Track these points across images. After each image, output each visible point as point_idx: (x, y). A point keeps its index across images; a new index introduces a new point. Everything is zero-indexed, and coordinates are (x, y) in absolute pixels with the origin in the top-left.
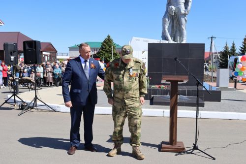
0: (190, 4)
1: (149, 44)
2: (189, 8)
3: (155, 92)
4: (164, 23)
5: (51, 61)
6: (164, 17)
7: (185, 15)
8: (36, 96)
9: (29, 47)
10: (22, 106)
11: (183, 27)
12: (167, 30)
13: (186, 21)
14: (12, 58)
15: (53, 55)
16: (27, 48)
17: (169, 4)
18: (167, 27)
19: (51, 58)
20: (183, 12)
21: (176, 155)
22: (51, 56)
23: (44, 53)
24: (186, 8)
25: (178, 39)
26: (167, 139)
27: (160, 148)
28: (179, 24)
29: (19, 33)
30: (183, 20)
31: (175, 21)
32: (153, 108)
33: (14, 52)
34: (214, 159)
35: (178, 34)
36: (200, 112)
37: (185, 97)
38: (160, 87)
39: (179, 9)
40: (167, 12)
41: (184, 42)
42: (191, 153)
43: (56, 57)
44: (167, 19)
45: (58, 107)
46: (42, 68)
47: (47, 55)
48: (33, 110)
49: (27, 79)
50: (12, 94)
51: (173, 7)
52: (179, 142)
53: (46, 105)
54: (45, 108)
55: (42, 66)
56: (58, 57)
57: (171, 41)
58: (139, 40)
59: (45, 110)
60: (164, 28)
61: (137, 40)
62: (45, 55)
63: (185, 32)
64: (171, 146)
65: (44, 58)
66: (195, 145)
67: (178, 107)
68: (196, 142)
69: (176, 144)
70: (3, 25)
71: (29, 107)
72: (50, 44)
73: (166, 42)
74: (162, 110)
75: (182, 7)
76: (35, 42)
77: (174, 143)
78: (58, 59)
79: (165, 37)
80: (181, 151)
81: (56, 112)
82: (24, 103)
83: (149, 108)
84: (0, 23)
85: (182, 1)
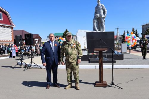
0: (106, 13)
1: (87, 33)
2: (106, 14)
3: (91, 56)
4: (94, 22)
5: (38, 43)
6: (94, 19)
7: (104, 18)
8: (32, 61)
9: (28, 37)
10: (25, 66)
11: (103, 24)
12: (95, 26)
13: (104, 21)
14: (20, 42)
15: (40, 40)
16: (27, 37)
17: (96, 13)
18: (95, 24)
19: (38, 42)
20: (103, 16)
21: (103, 88)
22: (38, 41)
23: (35, 39)
24: (104, 15)
25: (101, 30)
26: (98, 80)
27: (95, 85)
28: (101, 22)
29: (23, 30)
30: (103, 20)
31: (99, 21)
32: (90, 65)
33: (20, 39)
34: (122, 89)
35: (101, 27)
36: (114, 66)
37: (106, 58)
38: (93, 54)
39: (101, 15)
40: (95, 17)
41: (104, 31)
42: (111, 86)
43: (41, 41)
44: (95, 20)
46: (35, 47)
47: (37, 41)
48: (30, 68)
49: (27, 53)
50: (20, 60)
51: (98, 14)
52: (104, 81)
53: (37, 65)
54: (36, 66)
55: (35, 46)
56: (42, 41)
57: (98, 31)
58: (82, 31)
59: (37, 68)
60: (94, 25)
61: (81, 31)
62: (36, 41)
63: (104, 26)
64: (100, 83)
65: (35, 41)
66: (112, 82)
67: (103, 64)
68: (113, 81)
69: (103, 82)
71: (29, 67)
72: (38, 35)
73: (95, 31)
74: (95, 66)
75: (102, 14)
76: (30, 34)
77: (102, 82)
78: (42, 42)
79: (94, 29)
80: (105, 86)
81: (42, 68)
82: (26, 64)
83: (89, 65)
84: (14, 26)
85: (102, 11)
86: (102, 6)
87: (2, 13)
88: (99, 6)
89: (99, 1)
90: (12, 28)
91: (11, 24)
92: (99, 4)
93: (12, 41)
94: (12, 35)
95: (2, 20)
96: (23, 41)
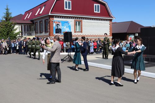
29: (132, 22)
70: (114, 19)
84: (113, 18)
90: (111, 20)
91: (110, 16)
93: (110, 36)
94: (110, 29)
95: (99, 12)
96: (127, 36)
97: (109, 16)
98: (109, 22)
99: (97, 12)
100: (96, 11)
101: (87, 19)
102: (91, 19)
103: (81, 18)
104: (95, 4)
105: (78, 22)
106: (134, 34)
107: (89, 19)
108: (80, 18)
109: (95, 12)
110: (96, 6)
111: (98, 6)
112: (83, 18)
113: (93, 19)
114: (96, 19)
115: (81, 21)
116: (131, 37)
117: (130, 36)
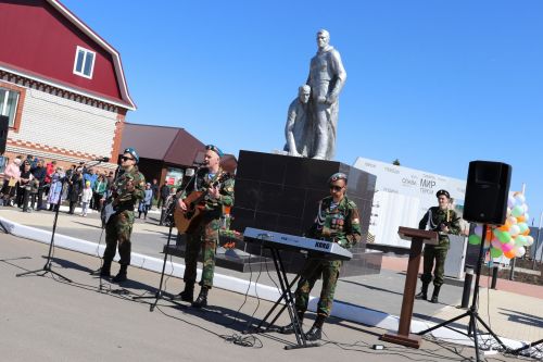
0: (339, 86)
2: (336, 91)
4: (289, 119)
7: (327, 104)
11: (322, 128)
12: (289, 131)
13: (328, 116)
20: (322, 97)
29: (181, 130)
30: (323, 116)
39: (318, 93)
44: (294, 113)
45: (13, 226)
51: (306, 88)
57: (295, 153)
58: (374, 166)
61: (368, 164)
70: (134, 109)
75: (326, 86)
84: (129, 104)
85: (326, 76)
86: (329, 56)
87: (94, 54)
88: (321, 57)
89: (325, 34)
90: (123, 112)
91: (121, 98)
92: (321, 48)
93: (112, 161)
94: (114, 139)
95: (90, 77)
96: (164, 170)
97: (120, 96)
98: (115, 115)
99: (81, 74)
100: (79, 69)
101: (45, 88)
102: (57, 92)
103: (25, 81)
104: (79, 48)
105: (7, 93)
106: (183, 169)
107: (51, 90)
108: (18, 79)
109: (75, 72)
110: (81, 55)
111: (89, 57)
112: (32, 83)
113: (66, 95)
114: (76, 97)
115: (21, 93)
116: (172, 178)
117: (172, 174)
